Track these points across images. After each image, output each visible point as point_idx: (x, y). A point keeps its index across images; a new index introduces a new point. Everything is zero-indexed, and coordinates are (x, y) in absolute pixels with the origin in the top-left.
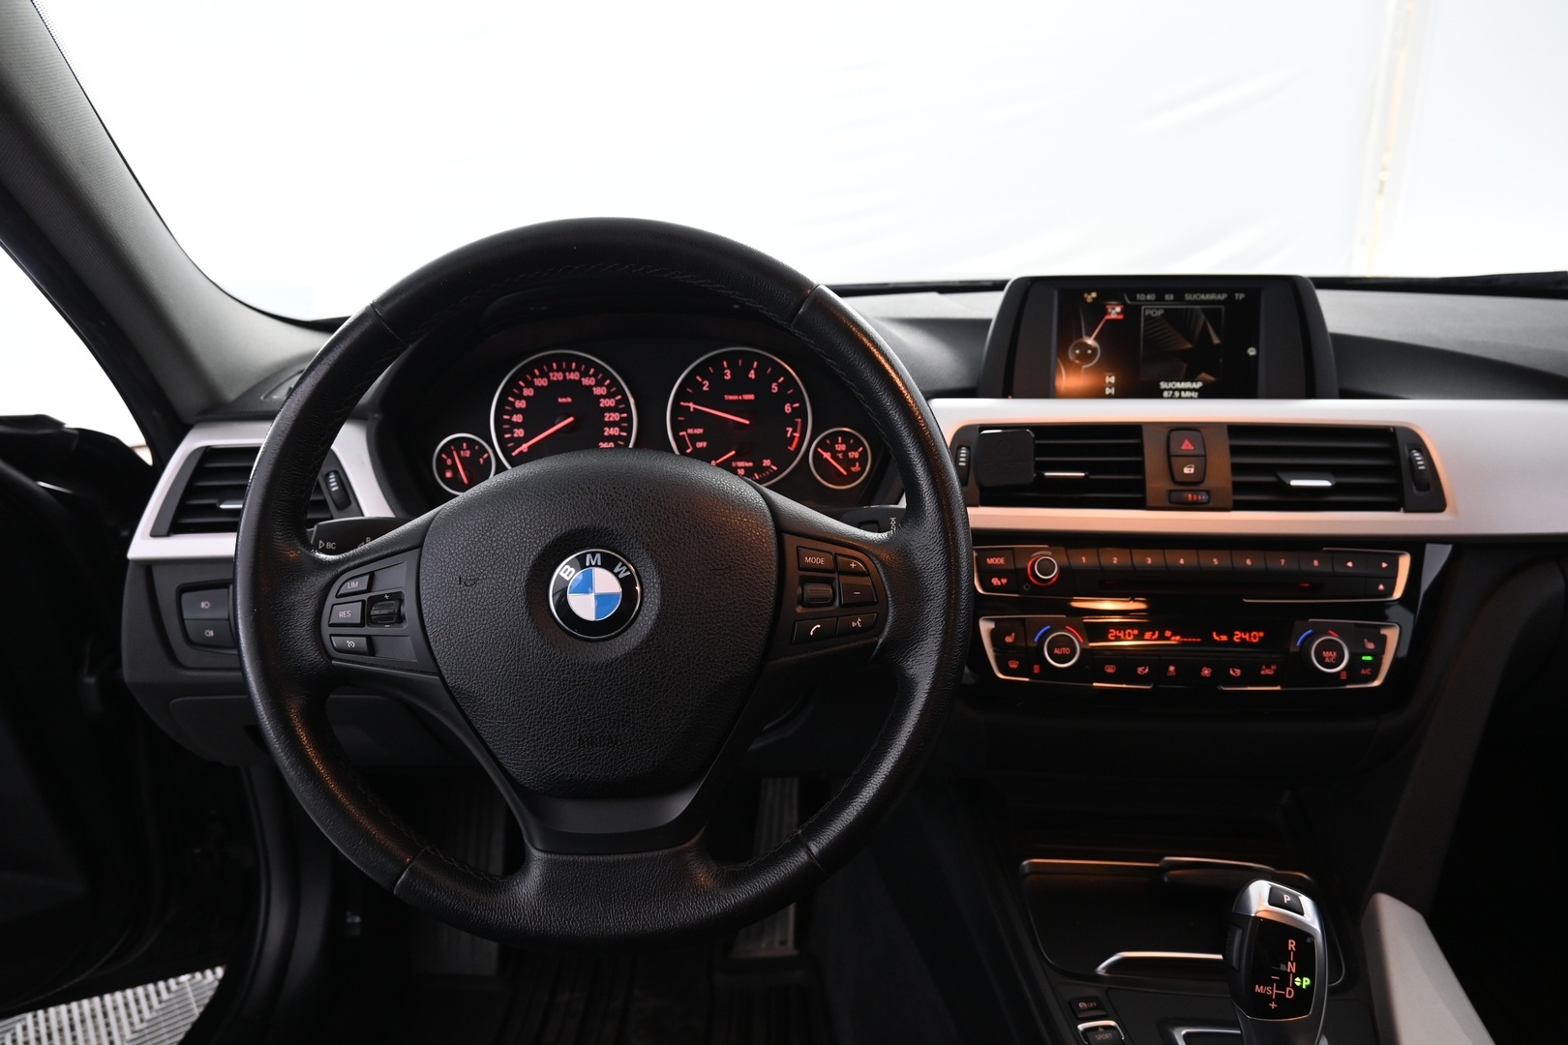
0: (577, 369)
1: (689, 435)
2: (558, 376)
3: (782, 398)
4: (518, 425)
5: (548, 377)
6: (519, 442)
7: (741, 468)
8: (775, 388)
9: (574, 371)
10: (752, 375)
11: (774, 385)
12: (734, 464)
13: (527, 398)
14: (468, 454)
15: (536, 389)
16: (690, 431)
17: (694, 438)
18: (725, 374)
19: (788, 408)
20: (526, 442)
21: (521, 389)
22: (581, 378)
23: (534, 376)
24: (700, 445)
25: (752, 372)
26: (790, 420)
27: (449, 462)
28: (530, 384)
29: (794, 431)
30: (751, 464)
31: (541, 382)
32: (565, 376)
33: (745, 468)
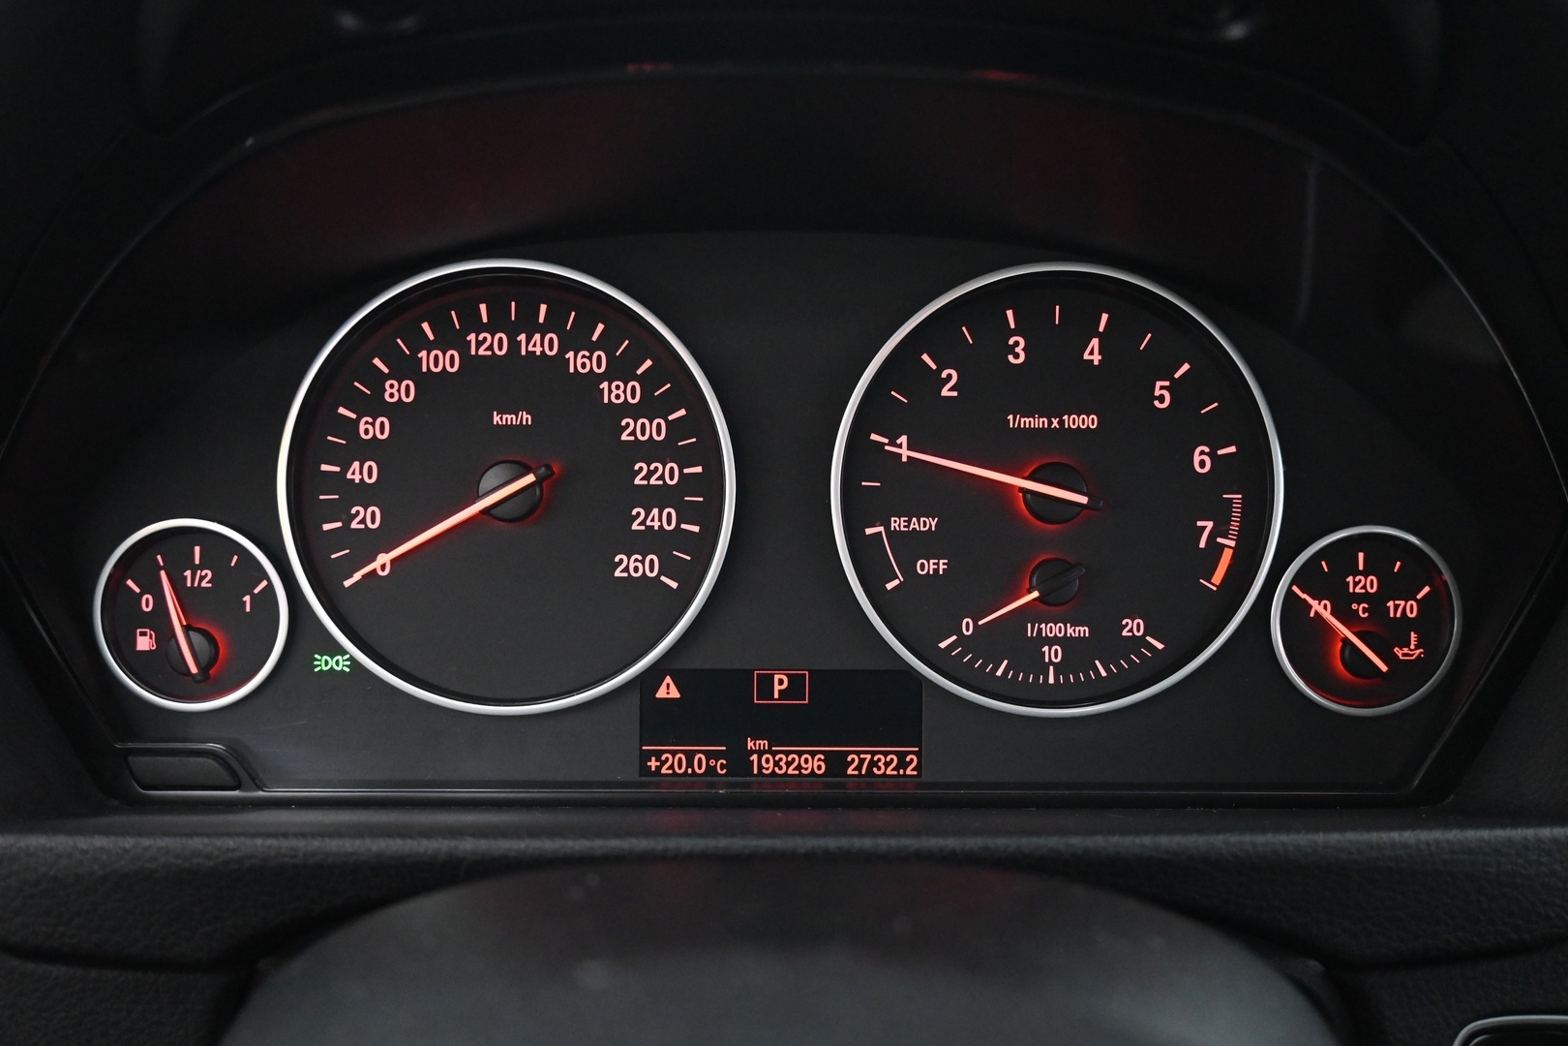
0: (554, 324)
1: (893, 535)
2: (491, 344)
3: (1183, 426)
4: (363, 494)
5: (463, 348)
6: (369, 544)
7: (1052, 641)
8: (1162, 394)
9: (544, 330)
10: (1093, 353)
11: (1160, 387)
12: (1030, 631)
13: (395, 411)
14: (205, 578)
15: (425, 381)
16: (897, 523)
17: (911, 546)
18: (1011, 350)
19: (1201, 460)
20: (387, 552)
21: (377, 381)
22: (563, 350)
23: (419, 342)
24: (927, 567)
25: (1095, 342)
26: (1206, 496)
27: (147, 604)
28: (407, 367)
29: (1220, 530)
30: (1083, 631)
31: (440, 361)
32: (514, 345)
33: (1064, 642)
